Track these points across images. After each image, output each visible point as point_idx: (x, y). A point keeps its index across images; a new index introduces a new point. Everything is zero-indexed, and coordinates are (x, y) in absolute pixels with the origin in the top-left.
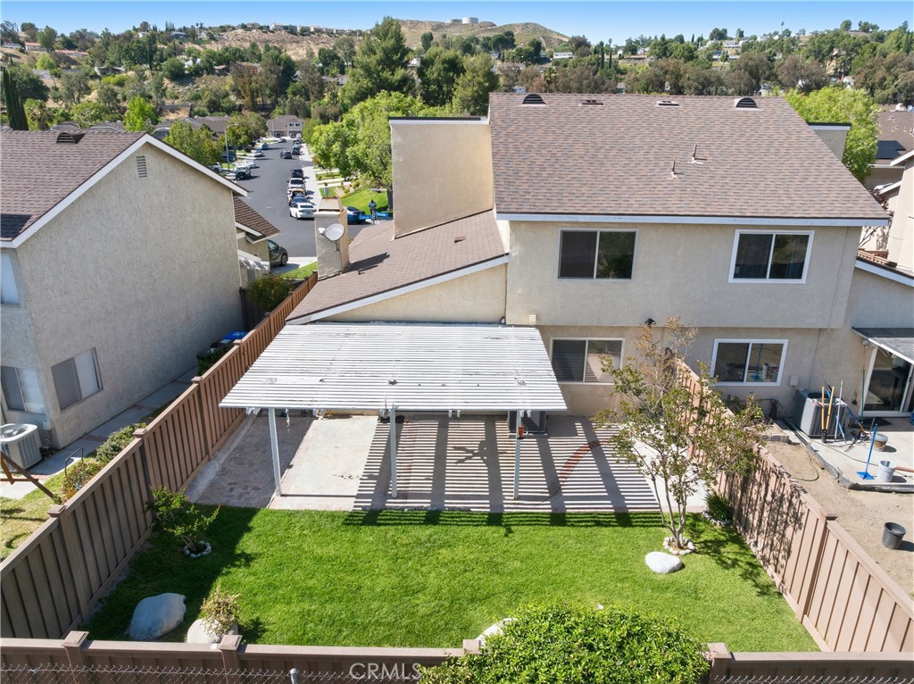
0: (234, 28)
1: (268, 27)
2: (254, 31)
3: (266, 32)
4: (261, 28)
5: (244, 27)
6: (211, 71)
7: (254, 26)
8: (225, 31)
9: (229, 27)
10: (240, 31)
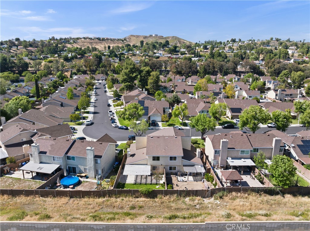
0: (81, 39)
1: (92, 38)
2: (87, 39)
3: (91, 40)
4: (90, 38)
5: (84, 38)
6: (76, 58)
7: (87, 38)
8: (78, 39)
9: (79, 38)
10: (83, 39)
